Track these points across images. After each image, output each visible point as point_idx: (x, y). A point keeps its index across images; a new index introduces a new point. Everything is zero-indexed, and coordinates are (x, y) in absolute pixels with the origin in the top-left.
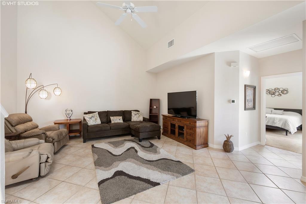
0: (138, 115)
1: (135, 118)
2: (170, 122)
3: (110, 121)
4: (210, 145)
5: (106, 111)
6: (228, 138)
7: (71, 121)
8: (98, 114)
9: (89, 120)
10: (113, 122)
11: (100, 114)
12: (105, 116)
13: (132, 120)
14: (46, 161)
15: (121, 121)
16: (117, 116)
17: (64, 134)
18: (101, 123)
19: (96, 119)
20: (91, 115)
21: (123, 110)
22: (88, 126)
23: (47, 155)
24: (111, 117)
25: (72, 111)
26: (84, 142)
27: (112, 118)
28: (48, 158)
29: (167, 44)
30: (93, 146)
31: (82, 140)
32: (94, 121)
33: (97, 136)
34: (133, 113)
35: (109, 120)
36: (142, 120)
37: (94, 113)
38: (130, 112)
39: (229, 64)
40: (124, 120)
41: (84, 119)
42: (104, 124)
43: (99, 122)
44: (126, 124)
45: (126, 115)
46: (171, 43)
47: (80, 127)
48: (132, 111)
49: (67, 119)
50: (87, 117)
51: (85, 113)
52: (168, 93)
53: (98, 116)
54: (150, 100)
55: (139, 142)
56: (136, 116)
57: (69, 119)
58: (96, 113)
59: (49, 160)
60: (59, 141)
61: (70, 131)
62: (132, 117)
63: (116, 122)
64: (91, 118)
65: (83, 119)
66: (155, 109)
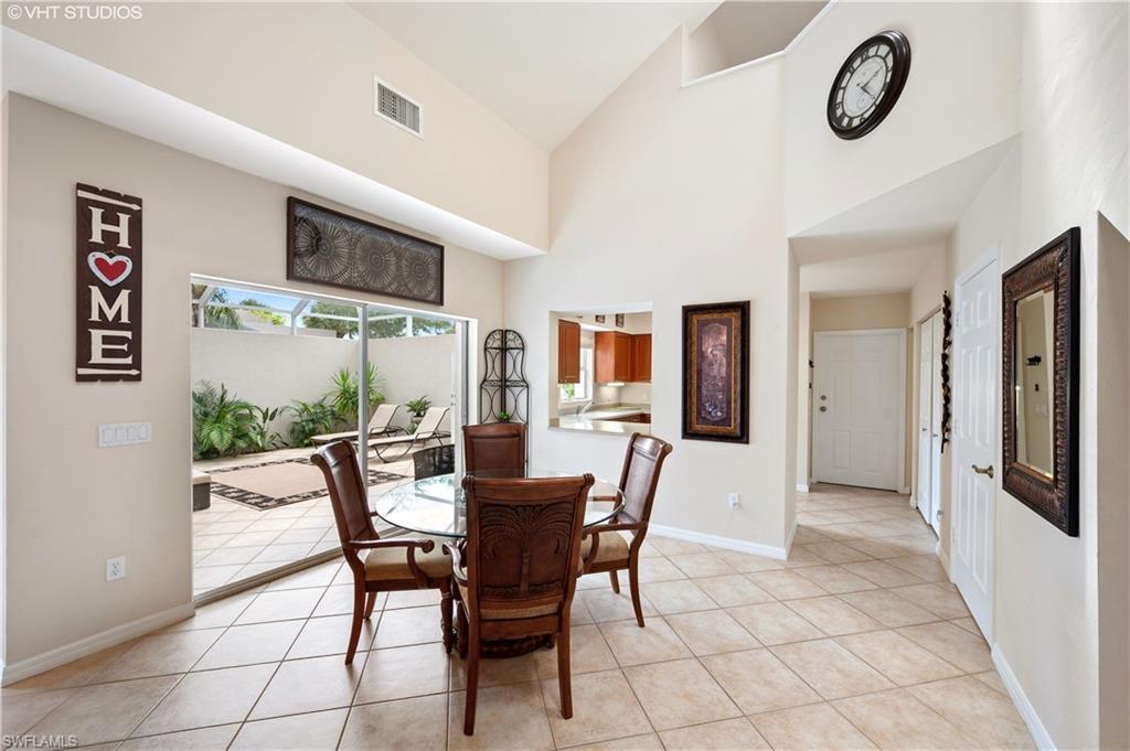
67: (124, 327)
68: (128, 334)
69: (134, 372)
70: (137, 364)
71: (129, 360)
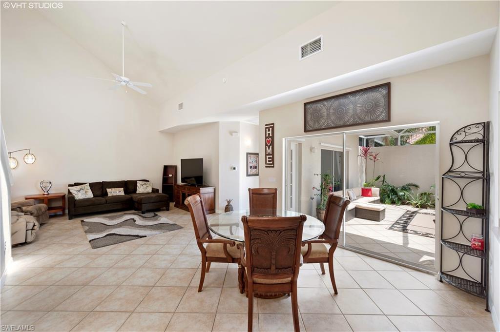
0: (145, 186)
1: (141, 189)
2: (182, 191)
3: (106, 194)
4: (217, 211)
5: (100, 182)
6: (229, 202)
7: (49, 195)
8: (89, 185)
9: (76, 193)
10: (110, 195)
11: (92, 186)
12: (99, 188)
13: (137, 192)
14: (32, 229)
15: (122, 193)
16: (116, 188)
17: (43, 210)
18: (94, 196)
19: (86, 192)
20: (79, 187)
21: (126, 180)
22: (75, 200)
23: (33, 223)
24: (107, 189)
25: (50, 183)
26: (70, 219)
27: (109, 190)
28: (34, 225)
29: (178, 106)
30: (82, 221)
31: (67, 217)
32: (84, 194)
33: (89, 212)
34: (139, 184)
35: (104, 192)
36: (150, 191)
37: (84, 185)
38: (134, 184)
39: (231, 133)
40: (125, 193)
41: (69, 192)
42: (97, 198)
43: (90, 195)
44: (128, 196)
45: (129, 186)
46: (181, 106)
47: (63, 204)
48: (138, 182)
49: (43, 193)
50: (73, 190)
51: (70, 185)
52: (181, 160)
53: (89, 188)
54: (163, 167)
55: (142, 213)
56: (142, 187)
57: (46, 193)
58: (86, 185)
59: (35, 227)
60: (38, 216)
61: (50, 209)
62: (138, 188)
63: (115, 194)
64: (79, 191)
65: (67, 193)
66: (170, 177)
67: (271, 155)
68: (271, 156)
69: (272, 165)
70: (273, 164)
71: (271, 163)
